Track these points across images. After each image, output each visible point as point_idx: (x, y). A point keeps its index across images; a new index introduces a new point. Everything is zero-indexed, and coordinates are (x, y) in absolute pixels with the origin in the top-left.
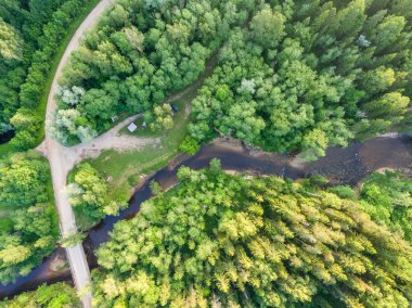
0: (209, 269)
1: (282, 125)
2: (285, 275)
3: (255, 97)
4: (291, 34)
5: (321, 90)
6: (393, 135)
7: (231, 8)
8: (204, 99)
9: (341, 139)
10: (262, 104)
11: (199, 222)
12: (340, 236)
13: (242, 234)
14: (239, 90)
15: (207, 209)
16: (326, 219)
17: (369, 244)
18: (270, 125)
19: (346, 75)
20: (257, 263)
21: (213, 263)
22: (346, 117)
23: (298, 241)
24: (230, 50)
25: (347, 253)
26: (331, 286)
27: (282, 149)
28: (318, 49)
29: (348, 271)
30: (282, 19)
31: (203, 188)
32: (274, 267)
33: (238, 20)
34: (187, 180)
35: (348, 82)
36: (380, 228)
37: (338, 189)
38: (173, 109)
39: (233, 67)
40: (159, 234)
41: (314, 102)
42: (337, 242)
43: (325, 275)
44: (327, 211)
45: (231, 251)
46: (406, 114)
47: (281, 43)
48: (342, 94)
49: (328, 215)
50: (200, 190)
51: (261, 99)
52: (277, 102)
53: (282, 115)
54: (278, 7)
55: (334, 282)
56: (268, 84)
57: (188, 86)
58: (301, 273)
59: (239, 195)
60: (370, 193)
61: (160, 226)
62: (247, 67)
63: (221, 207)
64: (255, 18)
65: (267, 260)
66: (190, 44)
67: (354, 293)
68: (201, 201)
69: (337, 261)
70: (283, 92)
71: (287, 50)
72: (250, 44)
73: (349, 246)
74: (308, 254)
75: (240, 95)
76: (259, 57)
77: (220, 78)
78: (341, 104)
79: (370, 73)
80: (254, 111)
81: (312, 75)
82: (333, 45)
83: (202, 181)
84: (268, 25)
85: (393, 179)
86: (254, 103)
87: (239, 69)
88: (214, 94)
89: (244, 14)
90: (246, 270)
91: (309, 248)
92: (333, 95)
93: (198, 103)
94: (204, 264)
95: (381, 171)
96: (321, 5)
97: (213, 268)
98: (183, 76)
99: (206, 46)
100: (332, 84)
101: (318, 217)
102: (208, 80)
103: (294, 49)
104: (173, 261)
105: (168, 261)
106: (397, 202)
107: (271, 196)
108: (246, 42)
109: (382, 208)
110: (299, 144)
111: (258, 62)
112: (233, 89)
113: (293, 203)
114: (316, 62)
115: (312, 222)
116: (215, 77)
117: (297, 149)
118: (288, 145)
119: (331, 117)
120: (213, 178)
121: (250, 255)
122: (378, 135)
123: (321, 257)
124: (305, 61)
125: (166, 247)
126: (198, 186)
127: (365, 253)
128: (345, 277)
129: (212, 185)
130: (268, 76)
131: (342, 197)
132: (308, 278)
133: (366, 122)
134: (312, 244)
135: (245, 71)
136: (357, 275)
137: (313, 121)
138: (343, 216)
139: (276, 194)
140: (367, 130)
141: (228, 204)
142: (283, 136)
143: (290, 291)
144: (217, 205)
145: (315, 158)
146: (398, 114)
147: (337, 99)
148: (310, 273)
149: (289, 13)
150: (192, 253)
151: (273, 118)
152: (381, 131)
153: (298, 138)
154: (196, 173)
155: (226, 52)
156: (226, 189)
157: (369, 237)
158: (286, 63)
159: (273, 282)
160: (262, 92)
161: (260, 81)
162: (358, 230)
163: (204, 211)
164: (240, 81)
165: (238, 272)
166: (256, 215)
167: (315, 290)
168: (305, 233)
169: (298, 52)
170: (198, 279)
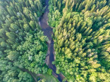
0: (82, 59)
1: (40, 47)
2: (77, 40)
3: (33, 55)
4: (15, 49)
5: (30, 39)
6: (39, 23)
7: (7, 67)
8: (35, 70)
9: (42, 33)
10: (35, 53)
11: (71, 64)
12: (64, 30)
13: (70, 52)
14: (32, 60)
15: (66, 63)
16: (61, 33)
17: (65, 24)
18: (41, 50)
19: (26, 34)
20: (76, 47)
21: (80, 58)
22: (36, 33)
23: (68, 38)
24: (20, 65)
25: (68, 28)
26: (76, 30)
27: (47, 46)
28: (19, 42)
29: (72, 27)
30: (11, 52)
31: (61, 65)
32: (76, 43)
33: (11, 64)
34: (60, 70)
35: (28, 34)
36: (60, 22)
37: (54, 32)
38: (39, 80)
39: (25, 63)
40: (77, 76)
41: (33, 41)
42: (66, 30)
43: (74, 31)
44: (59, 33)
45: (76, 54)
46: (34, 21)
47: (18, 51)
48: (31, 34)
49: (60, 33)
50: (62, 66)
51: (34, 54)
52: (34, 49)
53: (38, 47)
54: (8, 54)
55: (75, 29)
56: (30, 52)
57: (32, 76)
58: (75, 37)
59: (61, 55)
60: (53, 26)
61: (75, 76)
62: (25, 59)
63: (65, 59)
64: (10, 59)
65: (75, 45)
66: (18, 78)
67: (76, 25)
68: (65, 65)
69: (70, 29)
70: (31, 48)
71: (20, 49)
72: (18, 60)
73: (66, 28)
74: (70, 36)
75: (33, 59)
76: (22, 56)
77: (29, 66)
78: (33, 34)
79: (25, 29)
80: (37, 55)
81: (26, 42)
82: (18, 38)
83: (59, 66)
84: (12, 55)
85: (49, 21)
86: (35, 55)
87: (25, 61)
88: (33, 67)
89: (9, 63)
90: (79, 49)
91: (69, 36)
92: (31, 36)
93: (37, 72)
94: (81, 61)
95: (48, 24)
96: (7, 43)
97: (81, 58)
98: (29, 79)
99: (19, 73)
100: (28, 37)
101: (61, 35)
102: (29, 70)
103: (20, 48)
104: (83, 70)
105: (84, 71)
106: (54, 20)
107: (59, 47)
108: (18, 61)
109: (56, 23)
110: (45, 42)
111: (23, 57)
112: (31, 62)
113: (59, 41)
114: (23, 42)
115: (63, 36)
116: (29, 68)
117: (46, 42)
118: (45, 45)
119: (37, 36)
120: (57, 63)
121: (75, 49)
122: (40, 26)
123: (70, 33)
124: (23, 44)
125: (80, 73)
126: (61, 67)
127: (67, 24)
128: (73, 27)
129: (60, 63)
130: (27, 53)
131: (56, 31)
132: (76, 35)
133: (37, 29)
134: (68, 35)
135: (26, 59)
136: (72, 25)
137: (38, 40)
138: (60, 30)
139: (58, 45)
140: (39, 28)
141: (63, 57)
142: (43, 46)
143: (80, 38)
144: (65, 60)
145: (48, 38)
146: (34, 23)
147: (32, 35)
148: (75, 35)
149: (9, 50)
150: (80, 65)
151: (39, 50)
152: (39, 25)
153: (43, 43)
154: (57, 68)
155: (21, 66)
156: (60, 58)
157: (63, 24)
158: (23, 49)
159: (80, 42)
160: (32, 54)
161: (29, 55)
162: (62, 27)
163: (67, 63)
164: (29, 60)
165: (80, 51)
166: (65, 49)
167: (78, 33)
168: (66, 37)
169: (20, 46)
170: (86, 62)
